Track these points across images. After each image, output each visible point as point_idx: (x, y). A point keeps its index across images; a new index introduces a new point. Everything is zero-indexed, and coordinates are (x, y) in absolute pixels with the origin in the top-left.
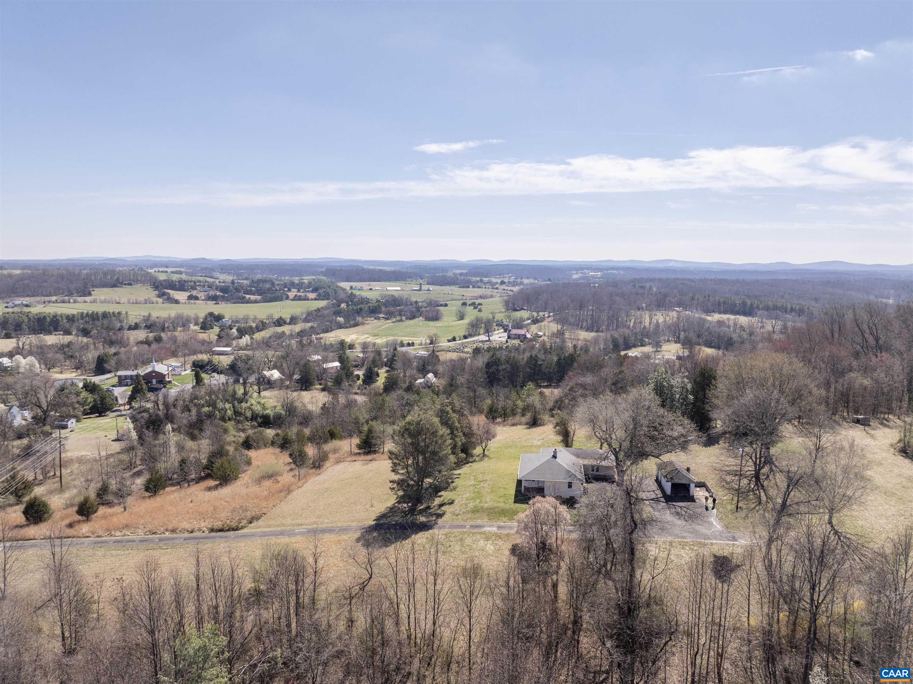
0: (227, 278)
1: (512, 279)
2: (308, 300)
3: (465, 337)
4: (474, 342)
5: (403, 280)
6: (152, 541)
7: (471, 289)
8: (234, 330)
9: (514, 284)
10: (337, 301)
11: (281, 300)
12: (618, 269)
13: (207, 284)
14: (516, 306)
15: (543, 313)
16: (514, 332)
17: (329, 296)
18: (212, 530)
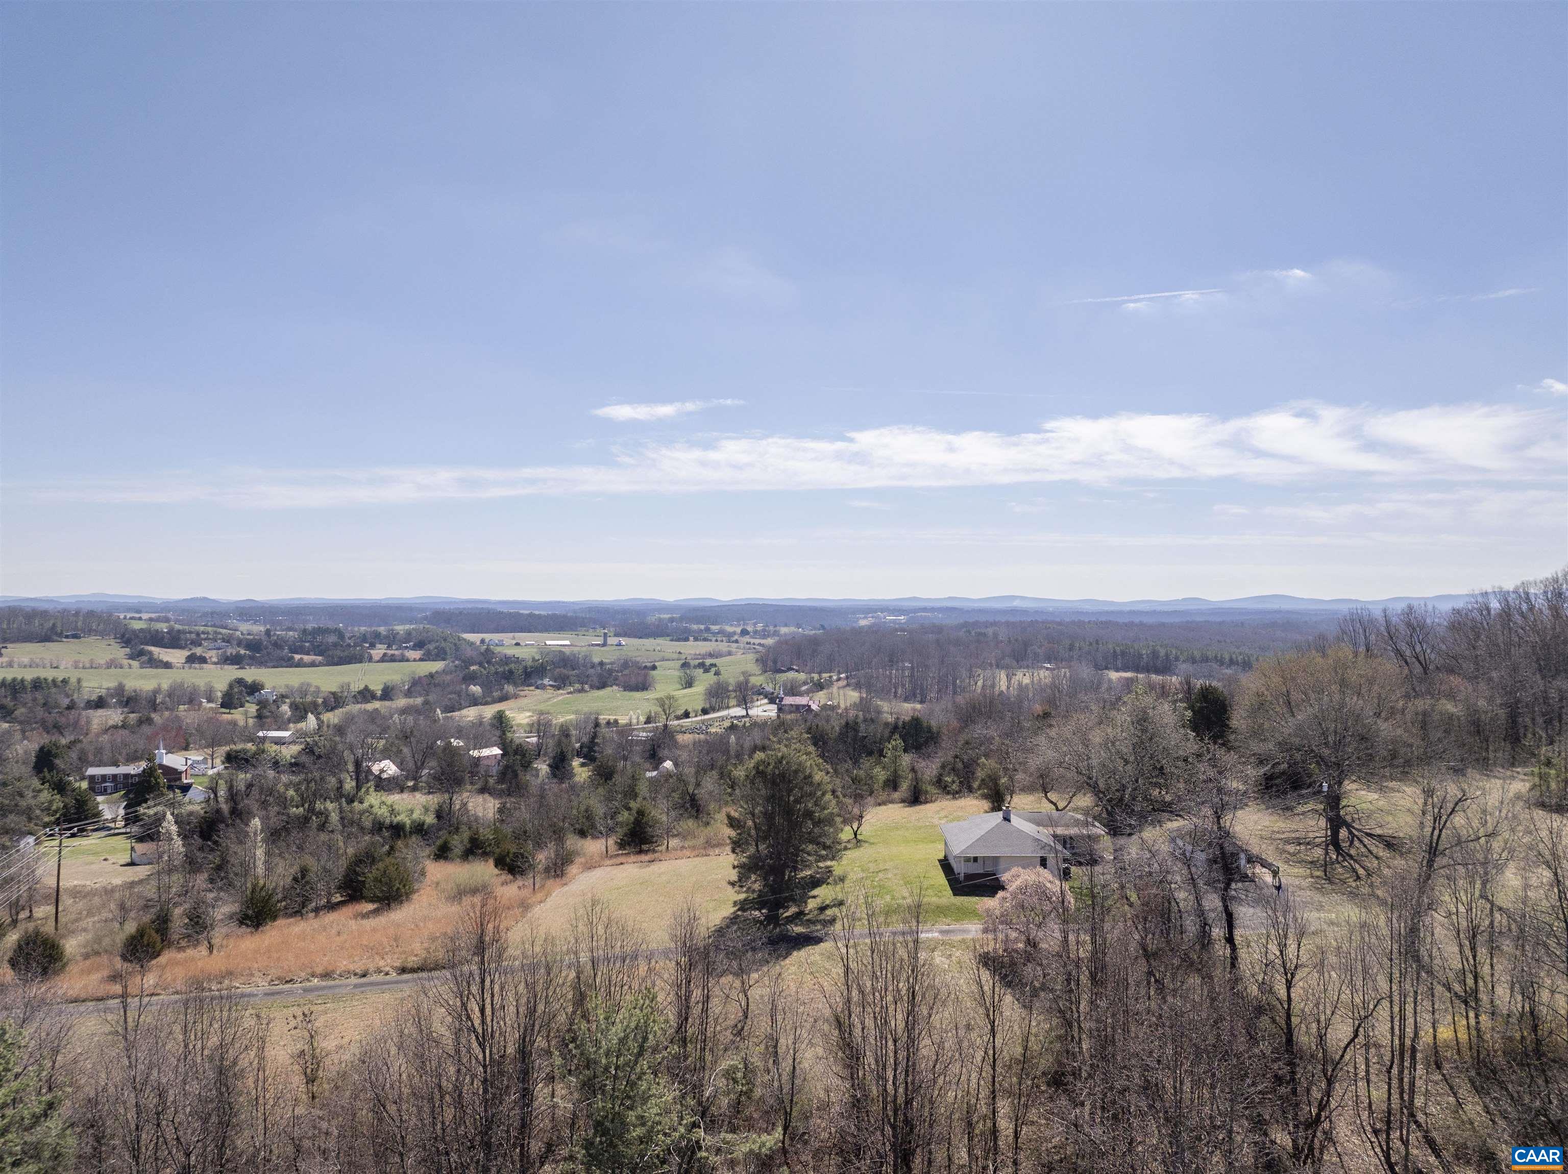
0: (255, 629)
1: (760, 626)
2: (408, 660)
3: (705, 712)
4: (723, 719)
5: (572, 630)
6: (290, 992)
7: (691, 643)
8: (285, 708)
9: (764, 634)
10: (463, 661)
11: (361, 662)
12: (933, 610)
13: (220, 636)
14: (779, 665)
15: (828, 675)
16: (789, 700)
17: (445, 653)
18: (403, 970)
